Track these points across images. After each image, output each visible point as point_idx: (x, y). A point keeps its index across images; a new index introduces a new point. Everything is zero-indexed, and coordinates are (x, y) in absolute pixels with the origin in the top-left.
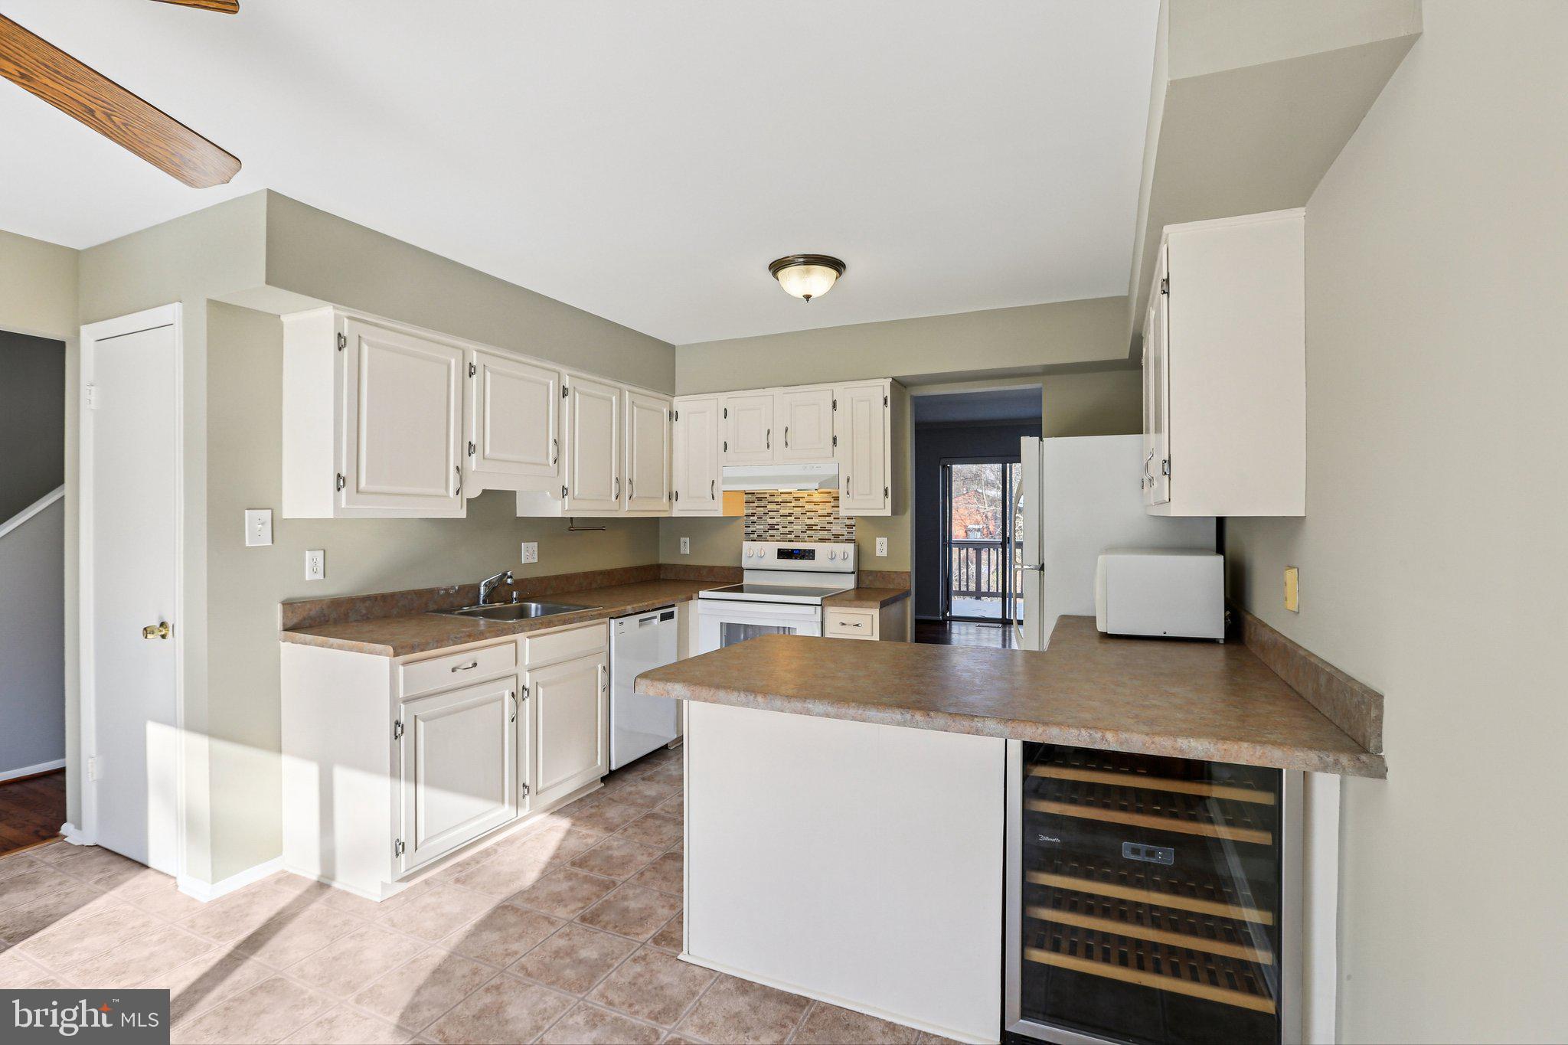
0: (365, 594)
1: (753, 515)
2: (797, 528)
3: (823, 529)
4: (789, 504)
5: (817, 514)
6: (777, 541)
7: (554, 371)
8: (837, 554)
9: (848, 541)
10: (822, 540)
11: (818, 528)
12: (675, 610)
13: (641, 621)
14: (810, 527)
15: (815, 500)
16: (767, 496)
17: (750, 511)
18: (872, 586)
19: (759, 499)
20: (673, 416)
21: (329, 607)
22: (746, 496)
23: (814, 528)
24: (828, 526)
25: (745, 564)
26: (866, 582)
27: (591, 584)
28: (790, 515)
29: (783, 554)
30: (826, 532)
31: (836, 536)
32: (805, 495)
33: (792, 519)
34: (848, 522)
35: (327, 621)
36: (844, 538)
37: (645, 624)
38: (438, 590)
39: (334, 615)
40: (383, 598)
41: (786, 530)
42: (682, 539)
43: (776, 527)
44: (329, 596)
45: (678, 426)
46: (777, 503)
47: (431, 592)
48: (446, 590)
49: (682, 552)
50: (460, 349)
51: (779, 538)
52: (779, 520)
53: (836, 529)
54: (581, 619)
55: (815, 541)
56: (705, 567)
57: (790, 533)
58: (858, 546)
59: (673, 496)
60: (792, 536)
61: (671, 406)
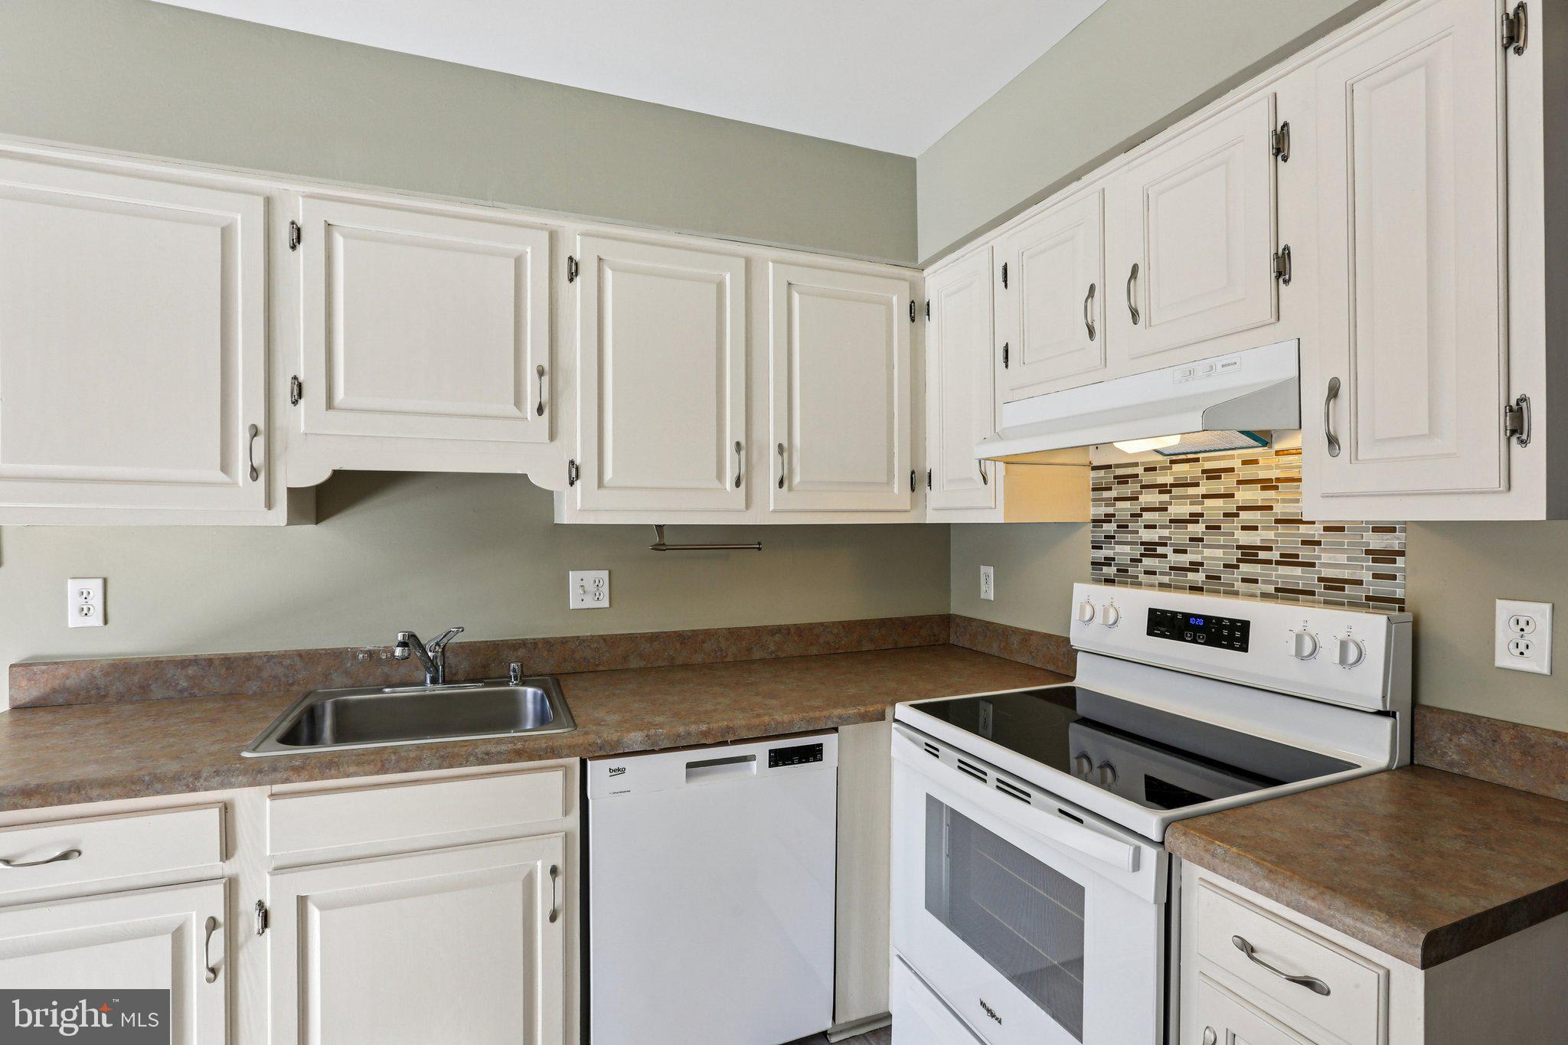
0: (190, 653)
1: (1108, 518)
2: (1213, 556)
3: (1289, 559)
4: (1191, 491)
5: (1268, 517)
6: (1162, 585)
7: (541, 228)
8: (1322, 641)
9: (1376, 602)
10: (1288, 593)
11: (1275, 555)
12: (829, 742)
13: (690, 765)
14: (1249, 554)
15: (1262, 475)
16: (1140, 470)
17: (1103, 510)
18: (1471, 772)
19: (1122, 480)
20: (918, 311)
21: (107, 674)
22: (1093, 474)
23: (1262, 555)
24: (1305, 553)
25: (1078, 637)
26: (1450, 753)
27: (749, 650)
28: (1195, 518)
29: (1163, 624)
30: (1298, 571)
31: (1334, 585)
32: (1236, 464)
33: (1198, 529)
34: (1377, 542)
35: (104, 696)
36: (1359, 593)
37: (697, 775)
38: (354, 653)
39: (119, 687)
40: (228, 662)
41: (1184, 559)
42: (984, 569)
43: (1160, 550)
44: (110, 655)
45: (932, 328)
46: (1163, 489)
47: (337, 656)
48: (371, 654)
49: (983, 596)
50: (258, 194)
51: (1166, 579)
52: (1166, 533)
53: (1333, 562)
54: (448, 758)
55: (1265, 596)
56: (1016, 631)
57: (1195, 566)
58: (1416, 624)
59: (918, 481)
60: (1199, 577)
61: (913, 287)
